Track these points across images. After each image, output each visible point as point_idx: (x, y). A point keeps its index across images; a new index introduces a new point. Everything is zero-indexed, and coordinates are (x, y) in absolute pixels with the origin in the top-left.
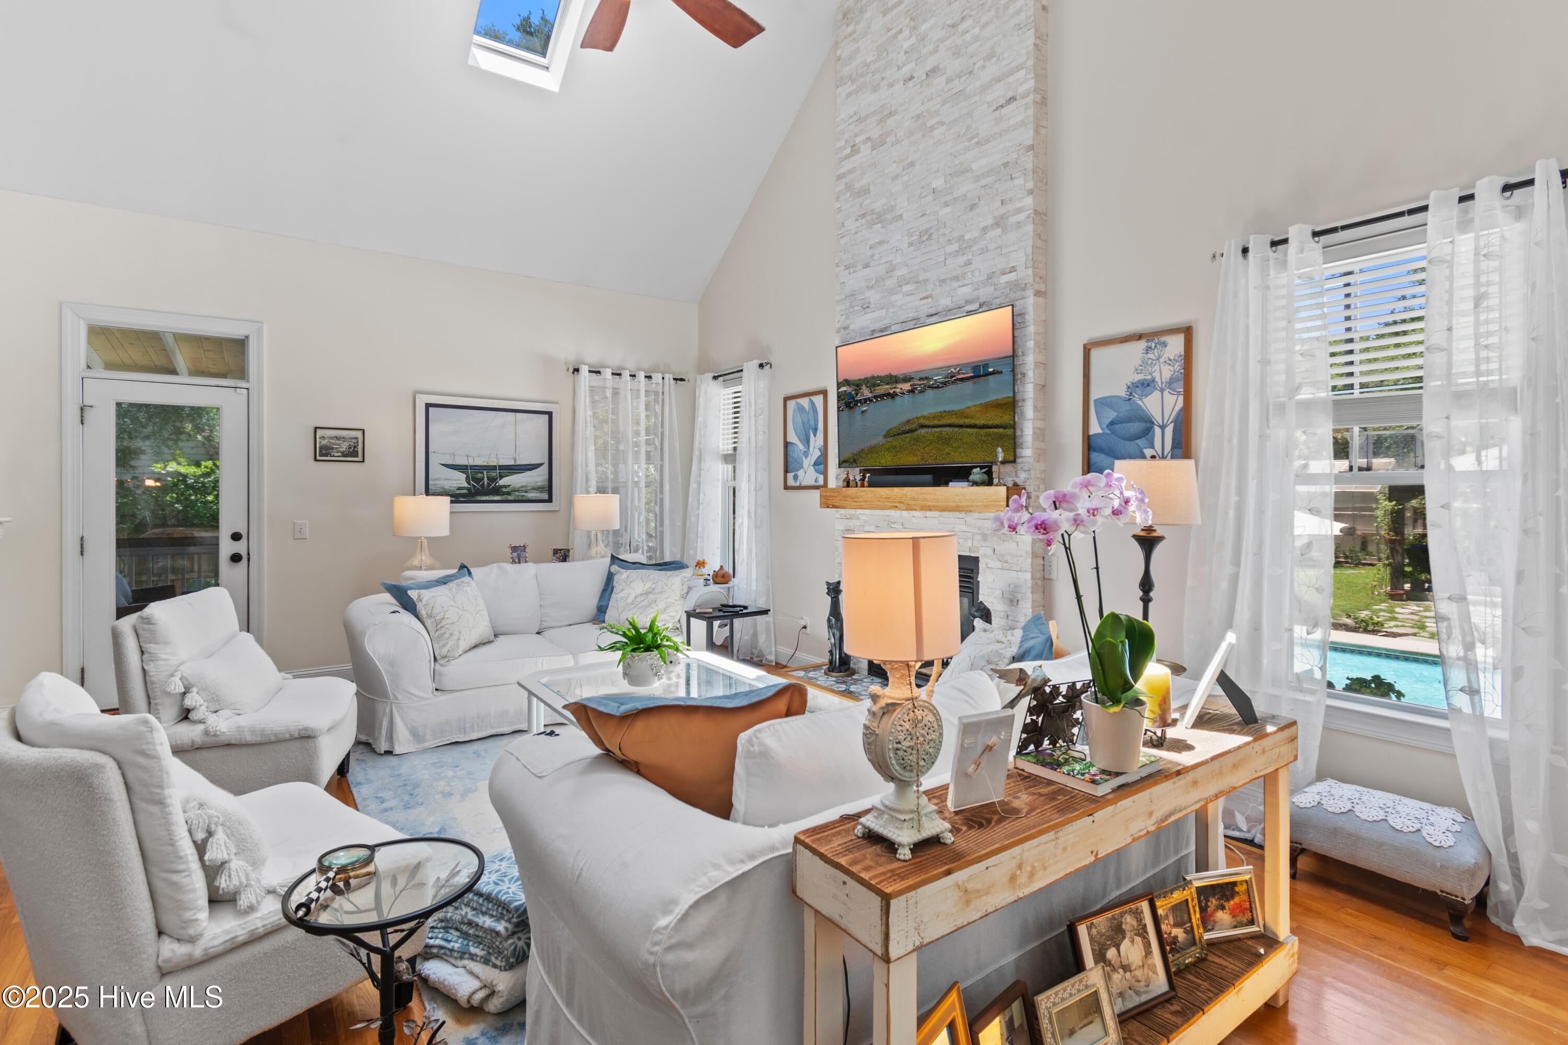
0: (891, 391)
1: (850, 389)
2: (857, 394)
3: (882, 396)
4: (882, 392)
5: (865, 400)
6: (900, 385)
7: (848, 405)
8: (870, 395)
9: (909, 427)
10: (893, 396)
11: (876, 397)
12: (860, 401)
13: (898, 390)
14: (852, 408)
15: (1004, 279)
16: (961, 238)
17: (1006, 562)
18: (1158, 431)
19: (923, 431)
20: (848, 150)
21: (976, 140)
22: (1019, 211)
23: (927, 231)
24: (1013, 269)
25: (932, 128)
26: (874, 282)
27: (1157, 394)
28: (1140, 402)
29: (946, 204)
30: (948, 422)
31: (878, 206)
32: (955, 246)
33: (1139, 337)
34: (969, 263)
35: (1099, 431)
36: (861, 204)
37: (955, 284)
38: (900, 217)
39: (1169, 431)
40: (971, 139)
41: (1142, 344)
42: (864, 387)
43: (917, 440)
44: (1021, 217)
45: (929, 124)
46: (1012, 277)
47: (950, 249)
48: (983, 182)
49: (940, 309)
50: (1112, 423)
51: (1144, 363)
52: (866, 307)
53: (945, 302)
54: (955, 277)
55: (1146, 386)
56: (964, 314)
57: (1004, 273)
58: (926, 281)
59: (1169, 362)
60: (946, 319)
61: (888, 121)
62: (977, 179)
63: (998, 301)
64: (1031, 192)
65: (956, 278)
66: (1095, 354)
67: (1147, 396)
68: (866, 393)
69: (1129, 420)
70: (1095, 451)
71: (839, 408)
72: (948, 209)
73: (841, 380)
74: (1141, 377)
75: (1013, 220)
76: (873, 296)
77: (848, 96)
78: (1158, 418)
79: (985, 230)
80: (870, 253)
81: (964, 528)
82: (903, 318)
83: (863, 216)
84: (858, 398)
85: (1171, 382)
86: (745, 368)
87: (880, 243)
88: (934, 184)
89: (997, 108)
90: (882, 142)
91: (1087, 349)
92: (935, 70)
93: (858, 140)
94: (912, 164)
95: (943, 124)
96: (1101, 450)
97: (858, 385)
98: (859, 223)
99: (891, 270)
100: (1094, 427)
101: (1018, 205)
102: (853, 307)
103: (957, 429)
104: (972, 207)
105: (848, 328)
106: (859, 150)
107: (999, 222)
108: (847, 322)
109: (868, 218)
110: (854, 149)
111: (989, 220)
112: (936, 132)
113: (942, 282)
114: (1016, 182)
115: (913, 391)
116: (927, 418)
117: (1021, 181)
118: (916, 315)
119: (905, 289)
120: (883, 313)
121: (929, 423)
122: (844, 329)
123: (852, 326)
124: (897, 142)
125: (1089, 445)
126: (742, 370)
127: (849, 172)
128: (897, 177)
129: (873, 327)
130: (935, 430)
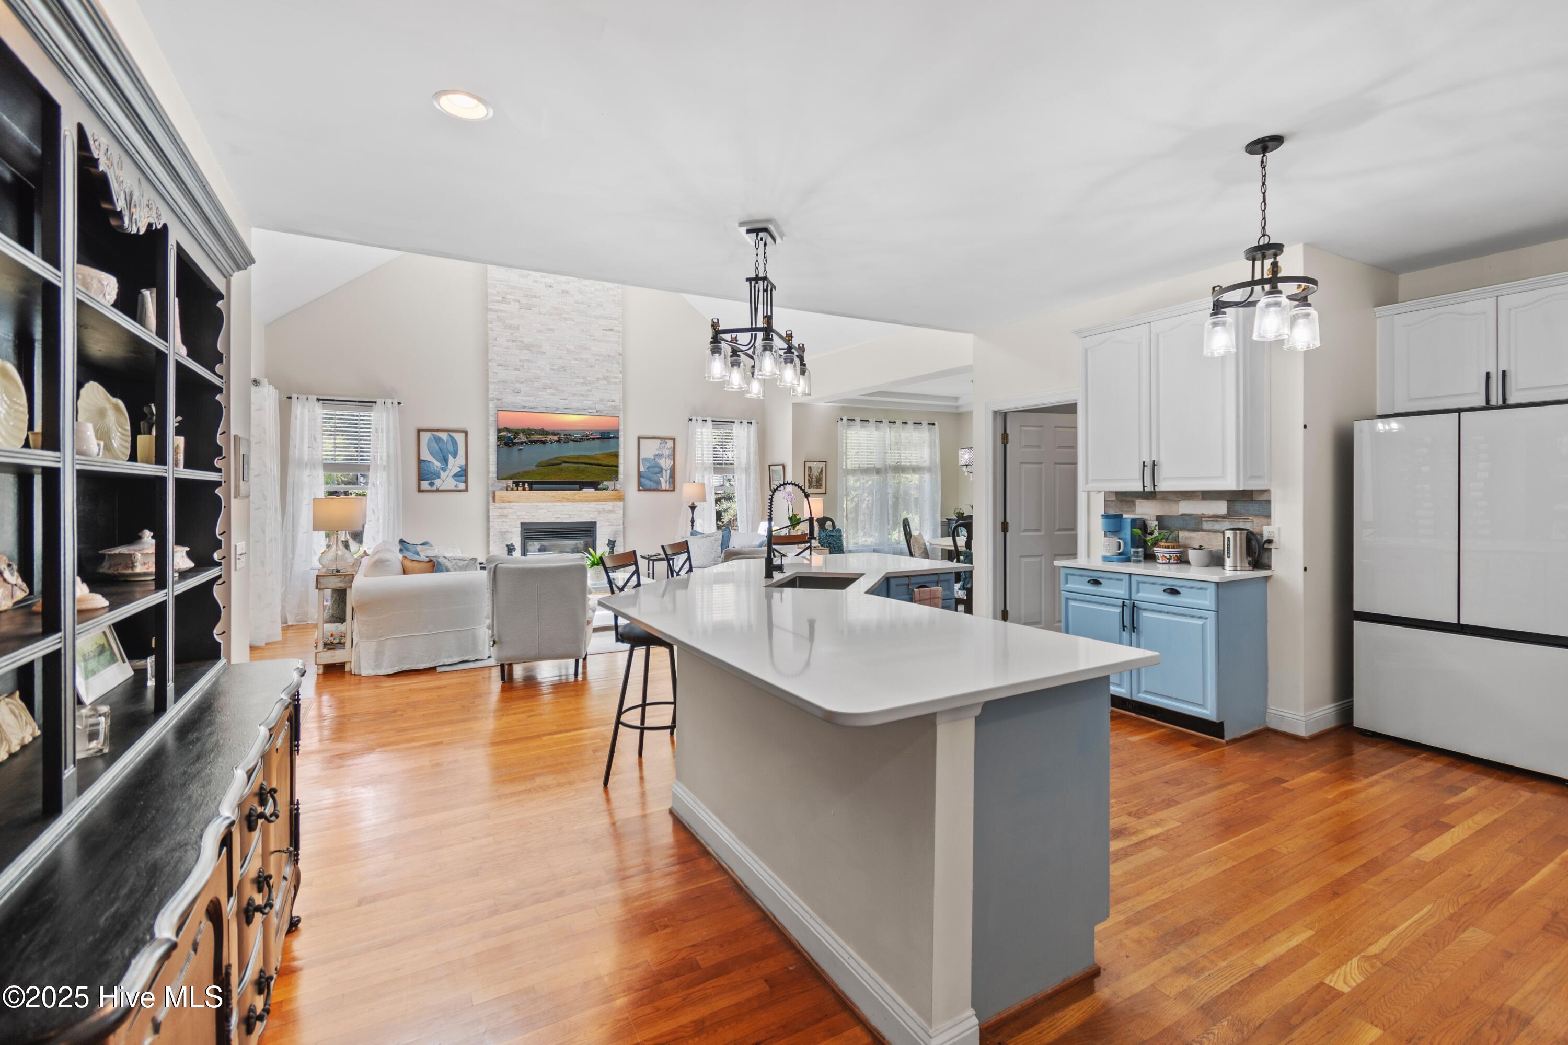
0: (543, 439)
1: (509, 434)
2: (515, 438)
3: (535, 442)
4: (536, 439)
5: (522, 443)
6: (550, 437)
7: (507, 444)
8: (526, 440)
9: (555, 462)
10: (544, 442)
11: (531, 442)
12: (518, 443)
13: (548, 440)
14: (509, 446)
15: (610, 404)
16: (585, 378)
17: (610, 522)
18: (664, 472)
19: (566, 465)
20: (500, 299)
21: (593, 338)
22: (616, 378)
23: (563, 367)
24: (613, 401)
26: (524, 380)
27: (664, 459)
28: (658, 461)
29: (576, 359)
30: (583, 461)
31: (526, 340)
32: (582, 381)
33: (659, 438)
34: (590, 391)
35: (645, 470)
36: (512, 334)
37: (582, 398)
38: (544, 353)
39: (668, 472)
40: (591, 336)
41: (659, 441)
42: (521, 435)
43: (562, 469)
44: (617, 380)
45: (563, 316)
46: (613, 404)
47: (578, 380)
48: (597, 358)
49: (573, 407)
50: (648, 468)
51: (660, 447)
52: (517, 392)
53: (575, 405)
55: (660, 456)
56: (587, 414)
57: (608, 401)
58: (563, 391)
59: (668, 449)
60: (576, 412)
62: (594, 355)
63: (606, 412)
64: (621, 372)
65: (583, 396)
66: (641, 442)
67: (660, 459)
68: (523, 438)
69: (654, 467)
70: (642, 477)
71: (498, 446)
72: (577, 362)
73: (501, 427)
74: (657, 452)
75: (611, 380)
76: (523, 388)
78: (664, 467)
79: (598, 379)
80: (521, 363)
81: (588, 509)
83: (514, 341)
84: (516, 440)
85: (669, 455)
86: (379, 401)
87: (529, 361)
88: (568, 346)
89: (604, 330)
90: (529, 308)
91: (639, 438)
92: (567, 292)
93: (507, 296)
94: (552, 330)
95: (573, 321)
96: (644, 477)
97: (516, 432)
98: (510, 344)
99: (538, 378)
100: (642, 469)
101: (615, 375)
102: (506, 389)
103: (588, 466)
104: (591, 366)
105: (500, 400)
106: (509, 303)
107: (606, 378)
108: (500, 397)
109: (518, 344)
110: (504, 300)
111: (600, 376)
112: (568, 322)
113: (574, 395)
114: (614, 365)
115: (559, 441)
116: (569, 458)
117: (617, 366)
118: (556, 406)
119: (548, 391)
120: (532, 399)
121: (572, 461)
122: (498, 399)
123: (504, 400)
124: (540, 313)
125: (640, 475)
126: (375, 402)
127: (501, 311)
128: (541, 331)
129: (523, 404)
130: (573, 465)
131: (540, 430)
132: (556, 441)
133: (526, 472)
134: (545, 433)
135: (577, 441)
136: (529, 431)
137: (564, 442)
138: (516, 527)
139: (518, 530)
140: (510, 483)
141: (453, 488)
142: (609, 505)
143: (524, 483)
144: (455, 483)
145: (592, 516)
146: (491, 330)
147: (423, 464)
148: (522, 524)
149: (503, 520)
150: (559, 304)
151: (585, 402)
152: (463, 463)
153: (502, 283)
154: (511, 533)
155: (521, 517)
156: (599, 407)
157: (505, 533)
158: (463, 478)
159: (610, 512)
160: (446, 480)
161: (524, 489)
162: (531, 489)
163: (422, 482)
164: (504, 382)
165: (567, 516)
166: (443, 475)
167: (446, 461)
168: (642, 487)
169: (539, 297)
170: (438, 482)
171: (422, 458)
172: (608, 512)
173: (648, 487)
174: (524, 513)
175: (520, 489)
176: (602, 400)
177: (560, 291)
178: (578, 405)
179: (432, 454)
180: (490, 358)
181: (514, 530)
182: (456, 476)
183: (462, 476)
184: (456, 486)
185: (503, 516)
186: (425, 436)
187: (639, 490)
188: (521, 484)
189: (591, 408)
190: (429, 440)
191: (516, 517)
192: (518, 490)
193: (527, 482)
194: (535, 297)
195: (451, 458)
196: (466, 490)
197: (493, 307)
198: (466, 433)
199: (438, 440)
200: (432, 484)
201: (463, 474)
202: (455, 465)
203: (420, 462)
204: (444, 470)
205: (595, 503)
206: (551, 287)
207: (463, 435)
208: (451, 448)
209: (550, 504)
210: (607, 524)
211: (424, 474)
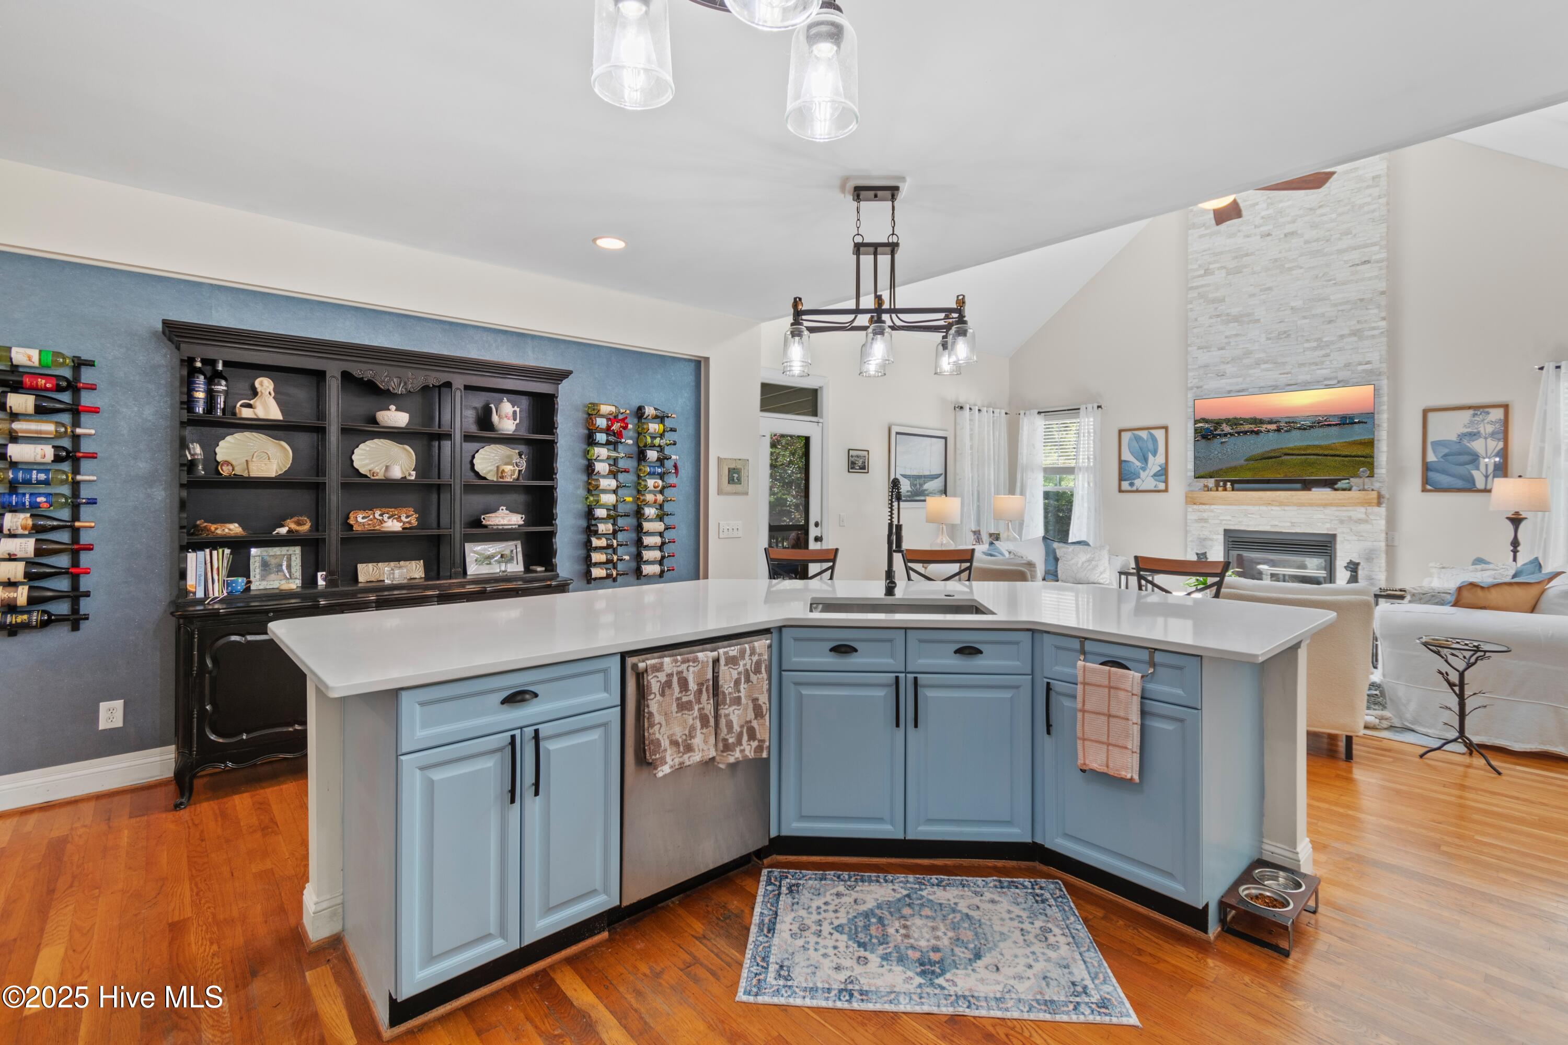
0: (1256, 429)
1: (1207, 426)
2: (1216, 430)
3: (1244, 432)
4: (1245, 429)
5: (1225, 435)
6: (1265, 426)
7: (1205, 437)
8: (1232, 431)
9: (1273, 454)
10: (1257, 432)
11: (1238, 432)
12: (1220, 435)
13: (1262, 429)
14: (1209, 439)
15: (1360, 368)
16: (1319, 340)
17: (1362, 536)
18: (1482, 460)
19: (1289, 457)
20: (1202, 272)
21: (1334, 282)
22: (1374, 328)
23: (1285, 332)
24: (1368, 363)
25: (1290, 269)
26: (1230, 359)
27: (1481, 440)
28: (1468, 444)
29: (1305, 318)
30: (1313, 452)
31: (1235, 311)
32: (1315, 344)
33: (1469, 408)
34: (1327, 355)
35: (1435, 459)
36: (1216, 309)
37: (1315, 367)
38: (1258, 321)
39: (1491, 461)
40: (1330, 280)
41: (1471, 412)
42: (1224, 425)
43: (1282, 463)
44: (1376, 332)
45: (1287, 266)
46: (1368, 367)
47: (1306, 345)
49: (1299, 381)
50: (1445, 455)
51: (1472, 422)
52: (1222, 375)
53: (1302, 378)
54: (1313, 363)
55: (1472, 435)
56: (1321, 387)
57: (1360, 364)
58: (1284, 363)
59: (1492, 423)
60: (1304, 388)
61: (1244, 259)
62: (1335, 305)
63: (1355, 380)
64: (1384, 319)
65: (1316, 364)
66: (1431, 416)
67: (1473, 441)
68: (1227, 429)
69: (1460, 454)
70: (1431, 471)
72: (1307, 321)
74: (1469, 430)
75: (1366, 333)
76: (1229, 369)
77: (1201, 237)
78: (1482, 451)
79: (1342, 337)
80: (1226, 340)
81: (1322, 516)
82: (1262, 384)
83: (1218, 316)
84: (1217, 432)
85: (1493, 434)
86: (1083, 408)
87: (1237, 335)
88: (1293, 304)
89: (1353, 265)
90: (1238, 271)
91: (1425, 412)
92: (1292, 233)
93: (1211, 266)
94: (1270, 289)
95: (1301, 268)
96: (1437, 471)
97: (1218, 423)
98: (1213, 320)
99: (1248, 353)
100: (1431, 457)
101: (1373, 325)
102: (1207, 374)
103: (1320, 457)
104: (1330, 322)
105: (1201, 387)
106: (1212, 273)
107: (1354, 333)
108: (1201, 384)
109: (1224, 318)
110: (1208, 272)
111: (1346, 331)
112: (1294, 272)
113: (1301, 365)
114: (1371, 311)
115: (1278, 430)
116: (1292, 449)
117: (1376, 311)
118: (1274, 383)
119: (1263, 366)
120: (1240, 380)
121: (1294, 452)
122: (1198, 388)
123: (1205, 387)
124: (1254, 273)
125: (1427, 468)
126: (1079, 409)
127: (1202, 286)
128: (1254, 295)
129: (1229, 388)
130: (1299, 457)
131: (1251, 418)
132: (1275, 430)
133: (1231, 468)
134: (1258, 421)
135: (1305, 429)
136: (1235, 421)
137: (1287, 431)
138: (1218, 534)
139: (1221, 538)
140: (1211, 482)
141: (1152, 488)
142: (1359, 512)
143: (1225, 482)
144: (1155, 483)
145: (1328, 525)
146: (1191, 311)
147: (1123, 464)
148: (1225, 531)
149: (1201, 525)
150: (1280, 252)
151: (1319, 372)
152: (1163, 461)
153: (1204, 253)
154: (1212, 540)
155: (1224, 522)
156: (1342, 375)
157: (1205, 539)
158: (1163, 477)
159: (1360, 521)
160: (1146, 480)
161: (1225, 490)
162: (1233, 490)
163: (1123, 483)
164: (1206, 366)
165: (1289, 524)
166: (1143, 474)
167: (1146, 460)
168: (1429, 484)
169: (1252, 254)
170: (1137, 482)
171: (1123, 458)
172: (1356, 522)
173: (1445, 486)
174: (1229, 518)
175: (1220, 489)
176: (1347, 365)
177: (1282, 236)
178: (1308, 378)
179: (1132, 453)
180: (1189, 343)
181: (1215, 537)
182: (1155, 475)
183: (1162, 475)
184: (1155, 487)
185: (1201, 520)
186: (1126, 436)
187: (1424, 490)
188: (1221, 484)
189: (1330, 379)
190: (1130, 440)
191: (1219, 522)
192: (1217, 490)
193: (1229, 481)
194: (1247, 255)
195: (1151, 457)
196: (1166, 490)
197: (1195, 284)
198: (1166, 428)
199: (1138, 439)
200: (1132, 484)
201: (1163, 473)
202: (1155, 463)
203: (1121, 462)
204: (1144, 469)
205: (1334, 508)
206: (1269, 235)
207: (1163, 431)
208: (1151, 446)
209: (1263, 508)
210: (1356, 538)
211: (1125, 474)
